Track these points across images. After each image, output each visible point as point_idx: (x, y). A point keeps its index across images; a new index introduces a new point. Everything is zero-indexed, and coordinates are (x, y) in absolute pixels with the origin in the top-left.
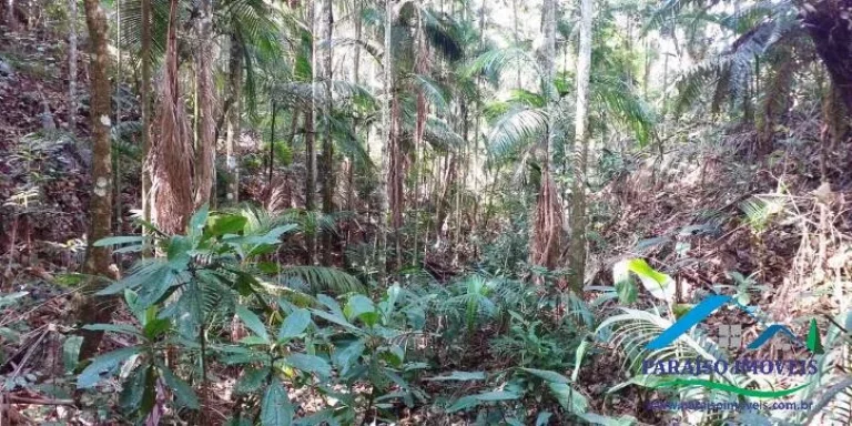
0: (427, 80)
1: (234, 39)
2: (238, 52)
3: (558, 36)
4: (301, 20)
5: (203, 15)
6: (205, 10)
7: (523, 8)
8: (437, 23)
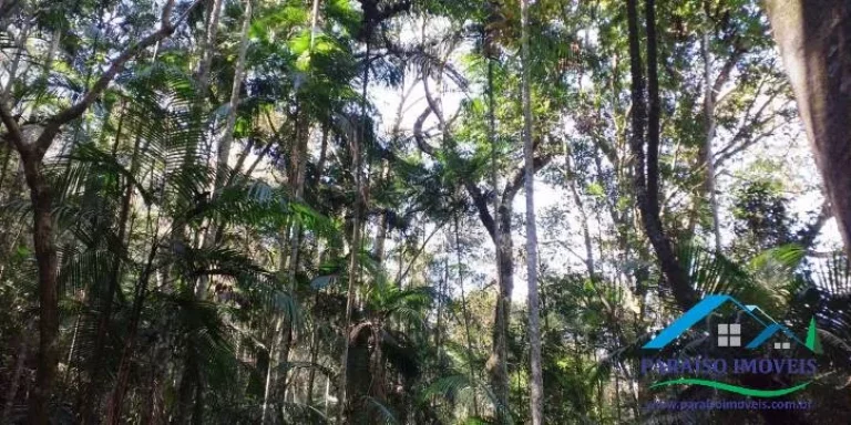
0: (382, 403)
1: (188, 363)
2: (191, 376)
3: (510, 355)
4: (260, 340)
5: (161, 340)
6: (164, 337)
7: (475, 326)
8: (394, 341)
